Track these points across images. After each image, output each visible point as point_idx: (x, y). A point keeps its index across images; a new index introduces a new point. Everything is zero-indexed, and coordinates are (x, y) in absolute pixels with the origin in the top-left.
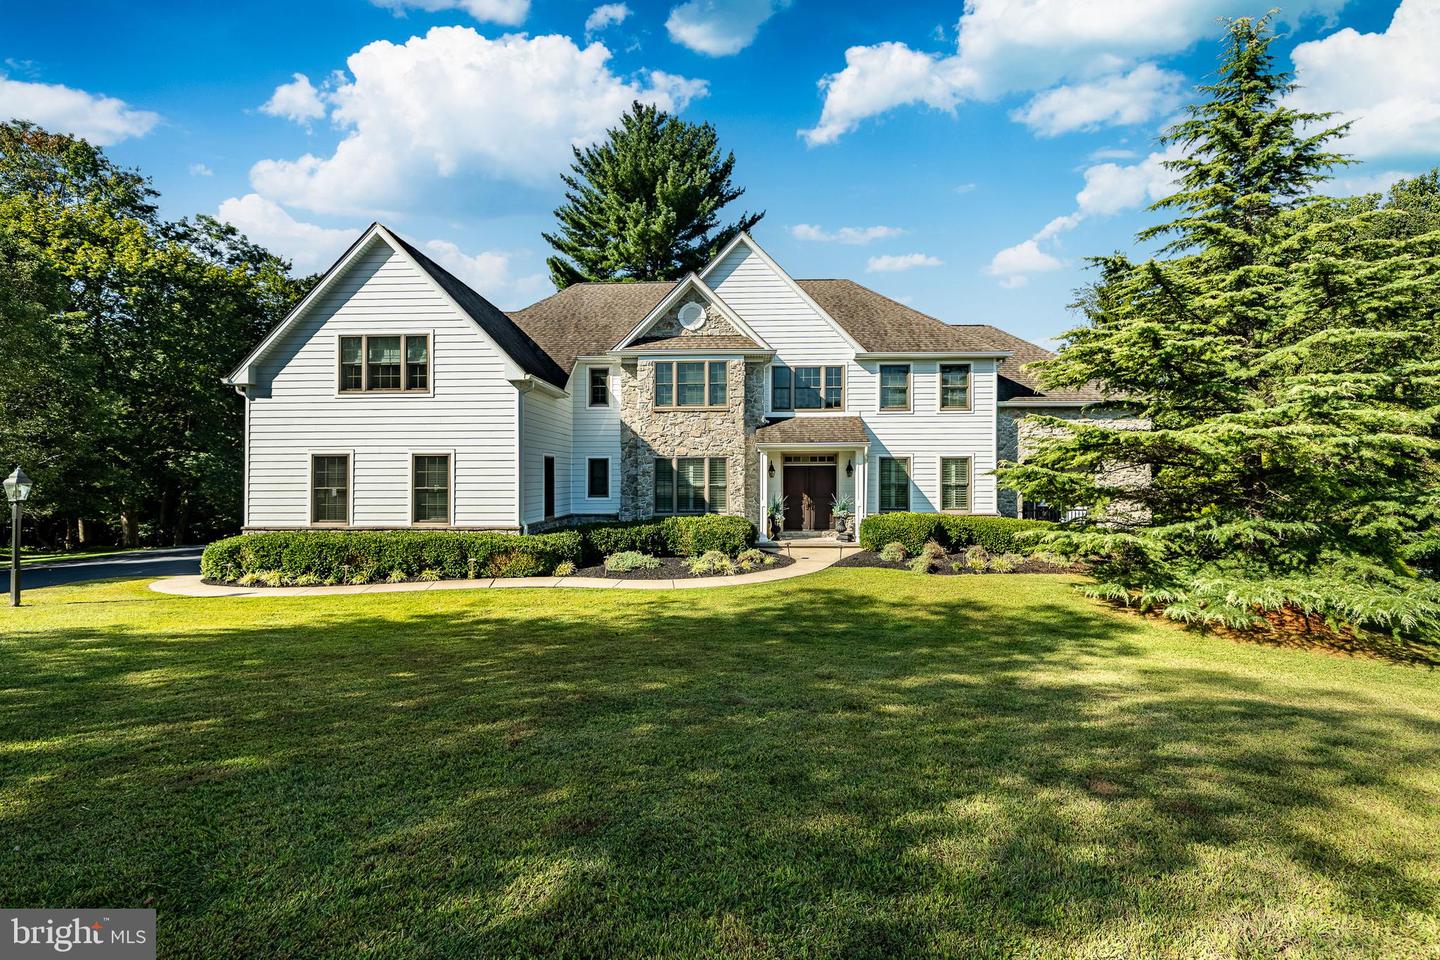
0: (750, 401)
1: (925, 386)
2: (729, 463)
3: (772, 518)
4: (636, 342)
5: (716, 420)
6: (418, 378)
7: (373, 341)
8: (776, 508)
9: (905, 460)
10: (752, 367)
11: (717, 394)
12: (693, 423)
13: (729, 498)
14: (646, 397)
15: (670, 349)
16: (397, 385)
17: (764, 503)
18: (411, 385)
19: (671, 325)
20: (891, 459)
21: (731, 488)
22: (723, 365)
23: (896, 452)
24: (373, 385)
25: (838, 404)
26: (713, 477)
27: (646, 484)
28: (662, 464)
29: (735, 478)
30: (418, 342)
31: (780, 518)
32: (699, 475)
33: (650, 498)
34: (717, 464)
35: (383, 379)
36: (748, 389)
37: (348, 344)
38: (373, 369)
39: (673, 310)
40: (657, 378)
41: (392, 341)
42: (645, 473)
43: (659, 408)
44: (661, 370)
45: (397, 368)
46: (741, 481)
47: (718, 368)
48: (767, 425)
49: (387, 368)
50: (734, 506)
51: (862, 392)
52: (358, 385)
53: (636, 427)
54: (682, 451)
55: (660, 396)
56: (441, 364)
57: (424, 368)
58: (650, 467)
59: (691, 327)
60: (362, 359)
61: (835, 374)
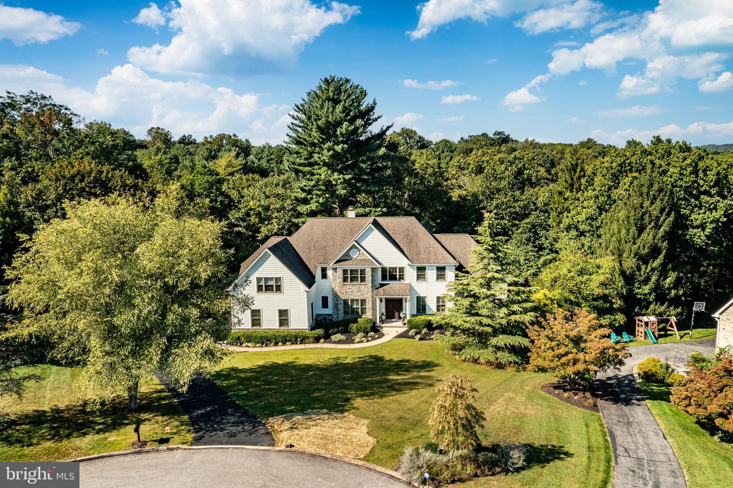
0: (373, 281)
1: (431, 274)
2: (367, 300)
3: (381, 317)
4: (336, 262)
5: (363, 287)
6: (279, 289)
7: (266, 279)
8: (383, 314)
9: (425, 297)
10: (374, 270)
11: (363, 279)
12: (355, 288)
13: (367, 311)
14: (340, 280)
15: (348, 265)
16: (273, 290)
17: (378, 313)
18: (277, 290)
19: (347, 256)
20: (420, 297)
21: (367, 309)
22: (365, 270)
23: (422, 295)
24: (266, 290)
25: (403, 279)
26: (362, 305)
27: (341, 307)
28: (345, 302)
29: (369, 305)
30: (278, 279)
31: (384, 317)
32: (357, 304)
33: (342, 311)
34: (363, 302)
35: (269, 288)
36: (372, 276)
37: (259, 280)
38: (266, 286)
39: (348, 251)
40: (344, 274)
41: (271, 279)
42: (340, 304)
43: (345, 283)
44: (345, 272)
45: (272, 286)
46: (371, 306)
47: (363, 272)
48: (379, 288)
49: (269, 286)
50: (369, 315)
51: (410, 275)
52: (262, 290)
53: (337, 289)
54: (352, 297)
55: (345, 279)
56: (285, 285)
57: (280, 286)
58: (342, 302)
59: (354, 257)
60: (263, 283)
61: (402, 270)
